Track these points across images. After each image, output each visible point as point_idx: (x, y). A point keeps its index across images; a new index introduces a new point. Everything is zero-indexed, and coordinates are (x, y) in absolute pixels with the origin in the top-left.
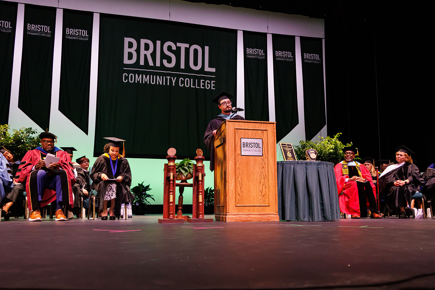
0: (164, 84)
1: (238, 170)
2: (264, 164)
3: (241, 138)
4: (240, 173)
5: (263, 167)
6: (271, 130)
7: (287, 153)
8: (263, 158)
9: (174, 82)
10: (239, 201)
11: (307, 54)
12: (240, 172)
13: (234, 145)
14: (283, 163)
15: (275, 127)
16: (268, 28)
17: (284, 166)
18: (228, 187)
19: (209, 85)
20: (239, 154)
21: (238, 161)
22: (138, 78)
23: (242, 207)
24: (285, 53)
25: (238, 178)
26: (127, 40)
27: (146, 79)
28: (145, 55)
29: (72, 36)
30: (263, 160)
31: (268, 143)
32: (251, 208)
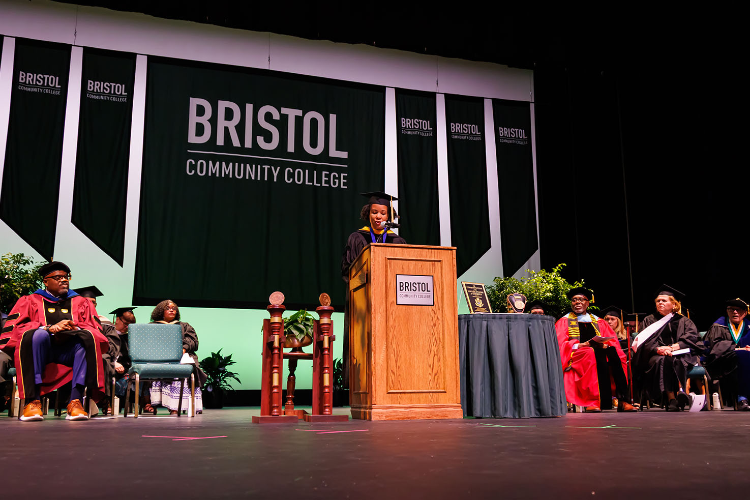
0: (259, 179)
1: (392, 330)
2: (435, 318)
3: (397, 275)
4: (395, 335)
5: (435, 325)
6: (448, 261)
7: (476, 300)
8: (435, 310)
9: (275, 175)
10: (393, 383)
11: (505, 128)
12: (395, 332)
13: (384, 286)
14: (469, 318)
15: (455, 256)
16: (438, 83)
17: (471, 322)
18: (375, 359)
19: (337, 181)
20: (393, 302)
21: (392, 314)
22: (214, 168)
23: (399, 395)
24: (468, 128)
25: (391, 343)
26: (194, 102)
27: (228, 170)
28: (226, 129)
29: (98, 94)
30: (434, 313)
31: (442, 282)
32: (414, 397)
